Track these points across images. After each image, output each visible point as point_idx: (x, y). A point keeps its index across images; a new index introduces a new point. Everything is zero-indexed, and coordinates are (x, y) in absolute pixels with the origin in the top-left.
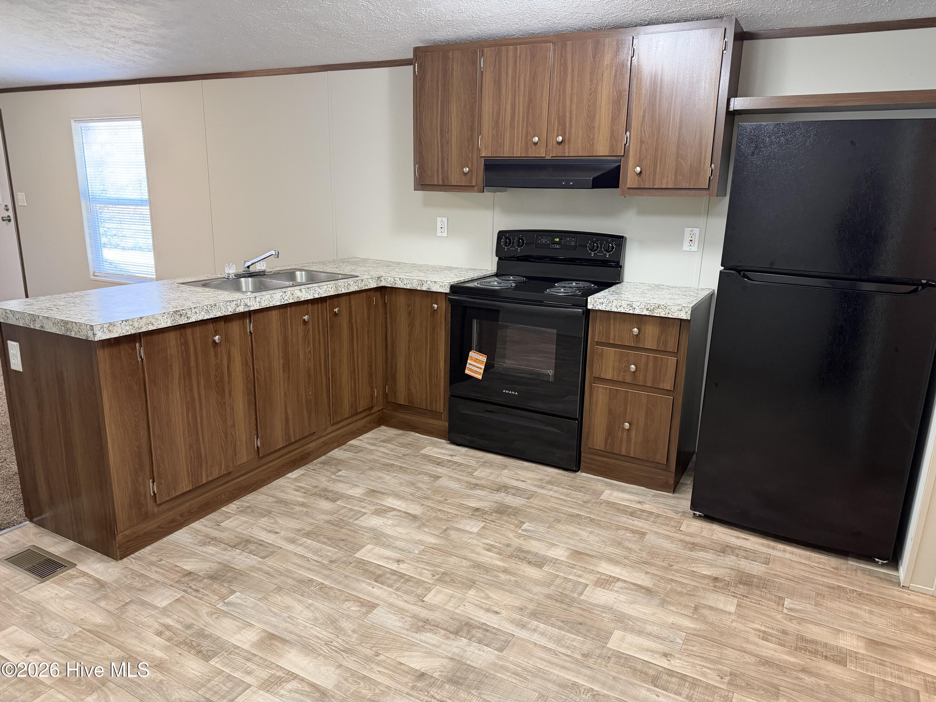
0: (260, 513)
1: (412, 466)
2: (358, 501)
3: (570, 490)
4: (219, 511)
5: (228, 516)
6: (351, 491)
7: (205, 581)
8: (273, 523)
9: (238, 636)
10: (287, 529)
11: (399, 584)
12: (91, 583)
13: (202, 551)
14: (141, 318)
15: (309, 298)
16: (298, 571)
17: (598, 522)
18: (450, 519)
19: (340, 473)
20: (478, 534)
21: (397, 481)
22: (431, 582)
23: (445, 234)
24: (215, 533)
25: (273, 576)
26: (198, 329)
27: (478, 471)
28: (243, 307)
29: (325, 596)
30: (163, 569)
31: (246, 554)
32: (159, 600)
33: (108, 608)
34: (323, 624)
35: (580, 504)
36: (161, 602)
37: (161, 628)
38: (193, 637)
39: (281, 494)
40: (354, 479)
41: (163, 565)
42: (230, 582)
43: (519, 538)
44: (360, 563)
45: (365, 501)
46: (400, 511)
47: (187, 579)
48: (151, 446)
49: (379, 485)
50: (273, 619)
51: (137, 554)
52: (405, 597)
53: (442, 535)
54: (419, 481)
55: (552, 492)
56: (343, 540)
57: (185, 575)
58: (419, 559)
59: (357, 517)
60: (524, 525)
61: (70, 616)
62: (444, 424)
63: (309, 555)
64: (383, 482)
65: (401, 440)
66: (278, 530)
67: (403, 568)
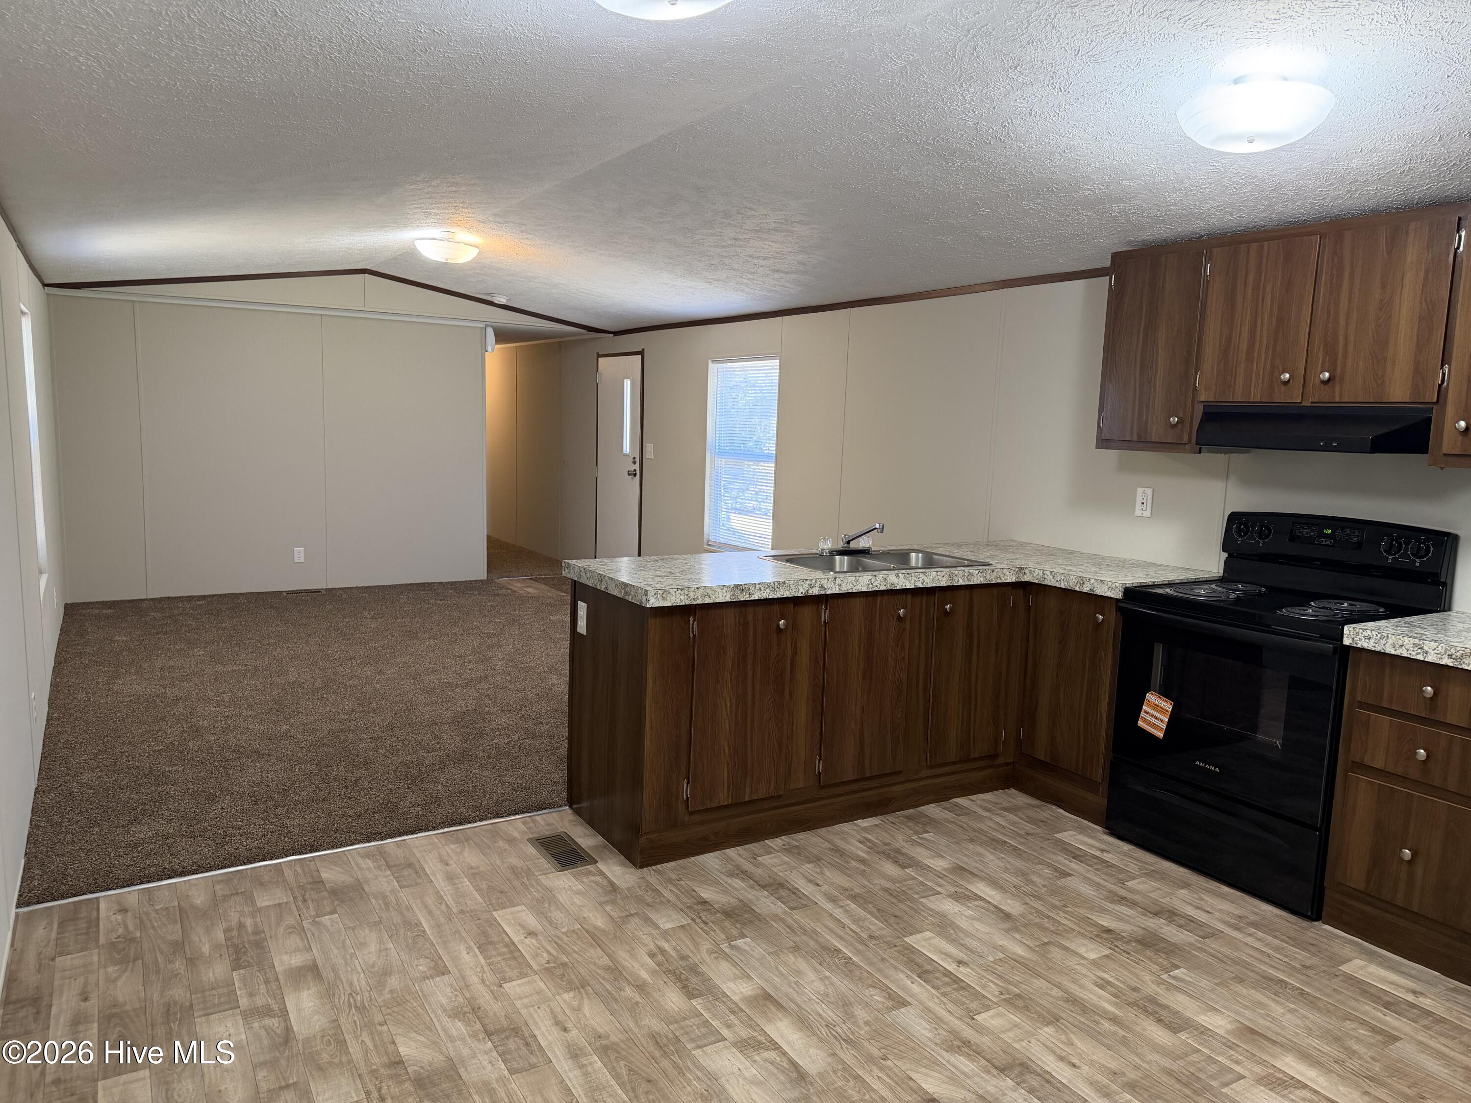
0: (807, 857)
1: (1034, 851)
2: (936, 875)
3: (1287, 943)
4: (762, 843)
5: (769, 851)
6: (931, 861)
7: (718, 915)
8: (817, 873)
9: (731, 985)
10: (832, 884)
11: (949, 989)
12: (605, 884)
13: (726, 882)
14: (698, 588)
15: (908, 587)
16: (826, 936)
17: (1312, 999)
18: (1059, 932)
19: (926, 835)
20: (1095, 963)
21: (1001, 864)
22: (995, 1000)
23: (1147, 514)
24: (747, 866)
25: (794, 932)
26: (760, 610)
27: (1137, 881)
28: (818, 589)
29: (848, 973)
30: (679, 890)
31: (773, 898)
32: (664, 920)
33: (612, 914)
34: (833, 1003)
35: (1294, 967)
36: (666, 924)
37: (655, 950)
38: (684, 970)
39: (840, 841)
40: (941, 847)
41: (681, 885)
42: (744, 924)
43: (1159, 984)
44: (907, 949)
45: (946, 878)
46: (989, 903)
47: (699, 907)
48: (691, 739)
49: (974, 864)
50: (776, 979)
51: (659, 866)
52: (950, 1006)
53: (1037, 949)
54: (1034, 873)
55: (1253, 940)
56: (896, 916)
57: (698, 903)
58: (990, 969)
59: (925, 894)
60: (1176, 971)
61: (575, 911)
62: (1100, 801)
63: (847, 921)
64: (981, 861)
65: (1031, 813)
66: (820, 883)
67: (963, 973)
